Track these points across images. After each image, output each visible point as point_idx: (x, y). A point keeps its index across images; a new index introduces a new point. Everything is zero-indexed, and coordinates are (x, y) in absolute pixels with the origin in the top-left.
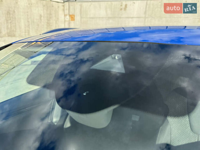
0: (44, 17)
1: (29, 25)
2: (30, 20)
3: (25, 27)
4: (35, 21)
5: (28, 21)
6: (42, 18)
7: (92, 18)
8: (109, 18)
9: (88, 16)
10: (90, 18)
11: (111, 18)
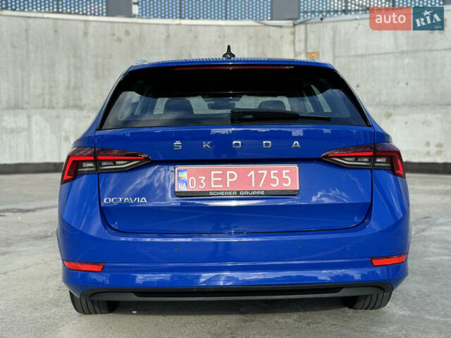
7: (362, 56)
8: (402, 52)
9: (352, 53)
10: (357, 56)
11: (408, 51)
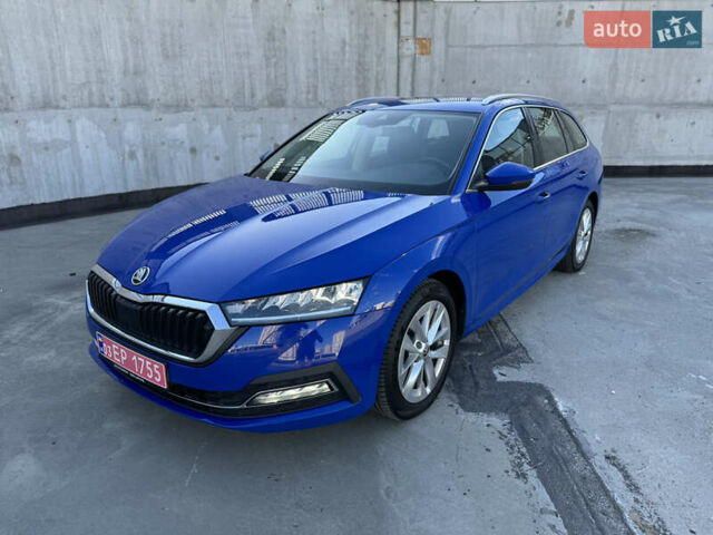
0: (350, 46)
1: (316, 71)
2: (318, 56)
3: (308, 77)
4: (331, 57)
5: (315, 60)
6: (347, 48)
9: (469, 42)
10: (474, 47)
11: (532, 45)
